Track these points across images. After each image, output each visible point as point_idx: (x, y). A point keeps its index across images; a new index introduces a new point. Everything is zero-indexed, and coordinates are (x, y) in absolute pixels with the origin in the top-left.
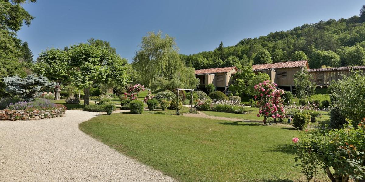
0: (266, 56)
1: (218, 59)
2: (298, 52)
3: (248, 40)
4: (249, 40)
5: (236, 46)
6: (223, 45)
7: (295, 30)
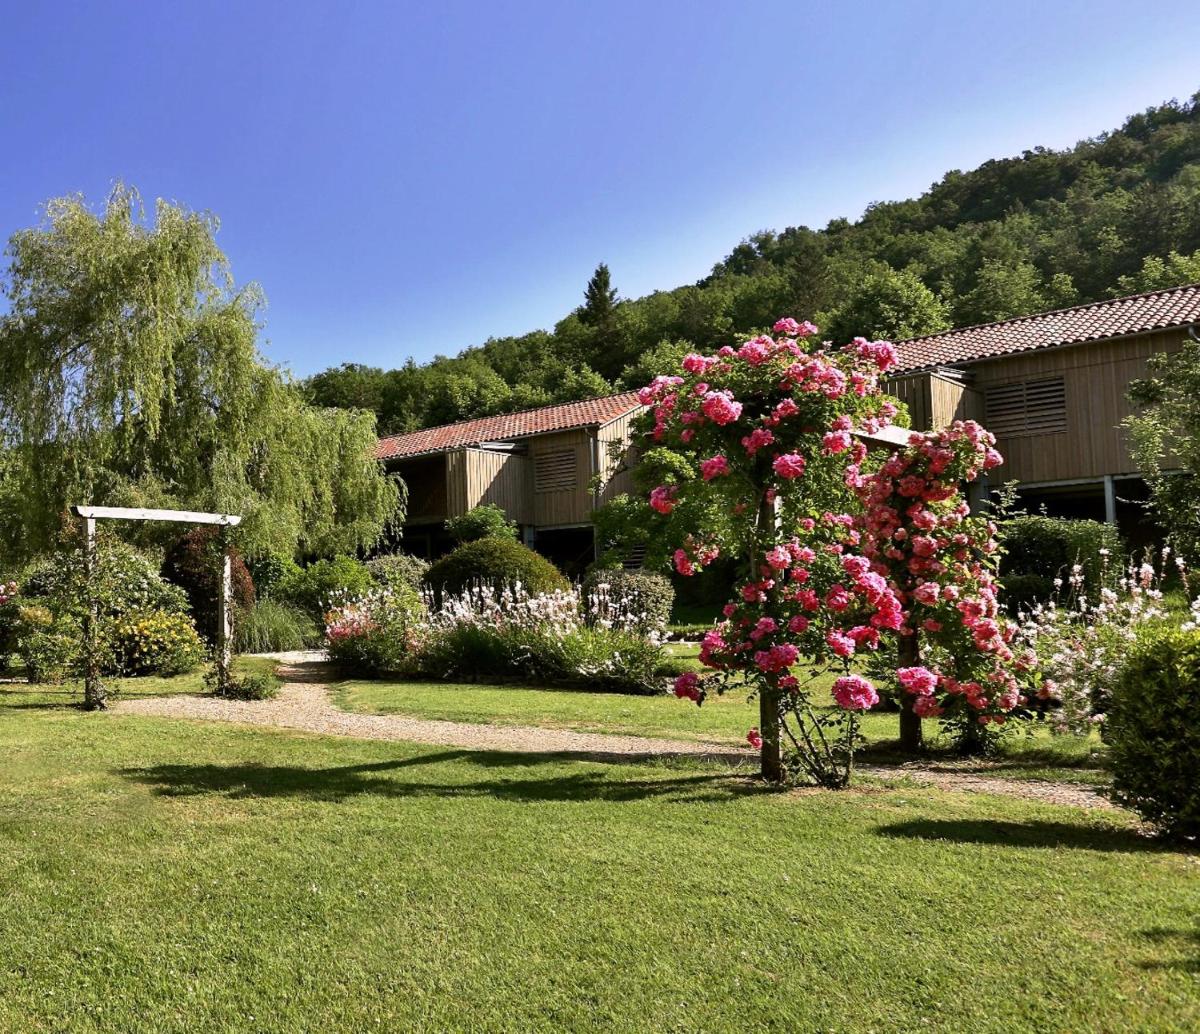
0: (906, 318)
1: (578, 370)
2: (1167, 261)
3: (782, 237)
4: (796, 237)
5: (703, 285)
6: (612, 287)
7: (1136, 127)
